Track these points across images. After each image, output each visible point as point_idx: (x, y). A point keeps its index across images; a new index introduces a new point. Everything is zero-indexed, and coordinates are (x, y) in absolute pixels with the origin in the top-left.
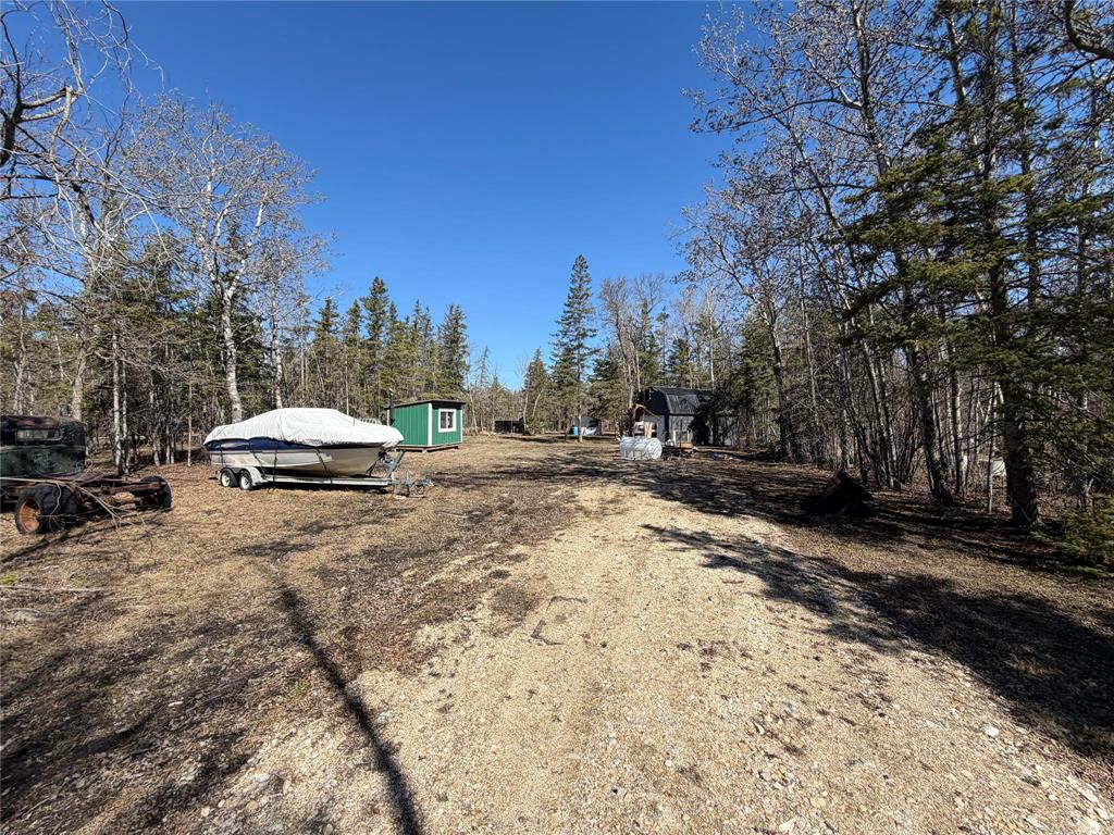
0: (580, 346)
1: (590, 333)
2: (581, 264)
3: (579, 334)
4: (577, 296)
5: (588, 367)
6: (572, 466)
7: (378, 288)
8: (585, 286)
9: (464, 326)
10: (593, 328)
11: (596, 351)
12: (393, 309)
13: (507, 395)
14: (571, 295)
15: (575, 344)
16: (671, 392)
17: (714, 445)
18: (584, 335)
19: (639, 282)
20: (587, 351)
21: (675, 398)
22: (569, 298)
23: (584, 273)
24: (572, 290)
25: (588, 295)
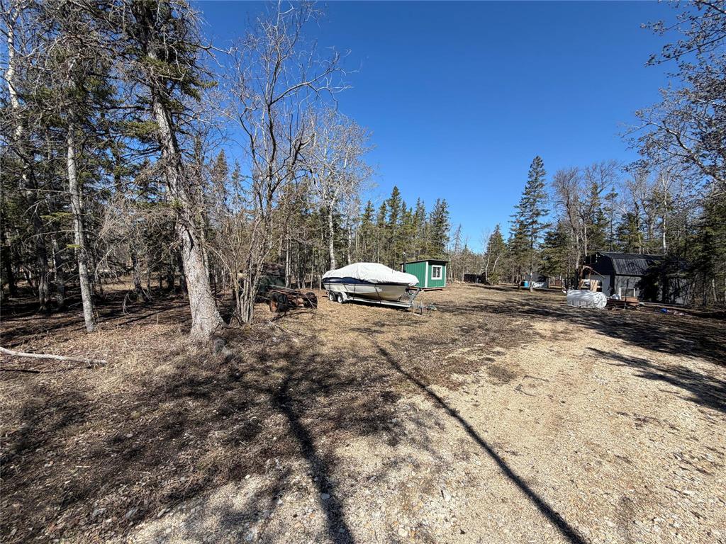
0: (534, 222)
1: (543, 213)
2: (538, 162)
3: (534, 214)
4: (533, 187)
5: (540, 237)
6: (526, 308)
7: (396, 193)
8: (540, 179)
9: (447, 212)
10: (546, 209)
11: (548, 226)
12: (404, 205)
13: (473, 257)
14: (528, 186)
15: (530, 221)
16: (619, 256)
17: (663, 302)
18: (538, 215)
20: (539, 226)
21: (622, 262)
22: (526, 188)
23: (539, 169)
24: (529, 182)
25: (542, 185)
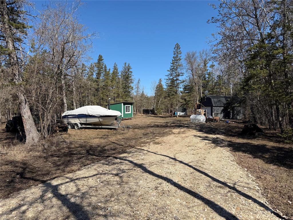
0: (177, 80)
1: (181, 74)
2: (178, 47)
3: (176, 75)
4: (176, 60)
5: (180, 88)
7: (100, 59)
8: (179, 56)
9: (131, 72)
10: (182, 72)
11: (184, 82)
12: (105, 67)
13: (148, 99)
14: (173, 59)
15: (175, 79)
16: (214, 97)
17: (232, 118)
18: (179, 75)
19: (202, 53)
20: (180, 82)
21: (215, 100)
22: (173, 60)
23: (178, 50)
24: (174, 57)
25: (180, 59)
